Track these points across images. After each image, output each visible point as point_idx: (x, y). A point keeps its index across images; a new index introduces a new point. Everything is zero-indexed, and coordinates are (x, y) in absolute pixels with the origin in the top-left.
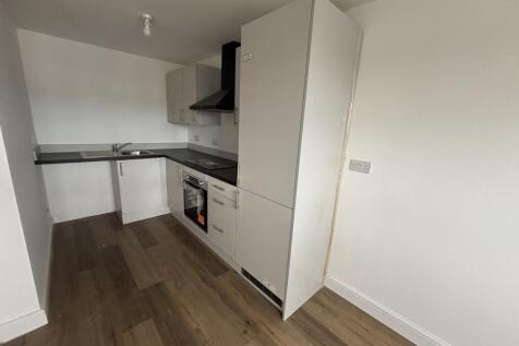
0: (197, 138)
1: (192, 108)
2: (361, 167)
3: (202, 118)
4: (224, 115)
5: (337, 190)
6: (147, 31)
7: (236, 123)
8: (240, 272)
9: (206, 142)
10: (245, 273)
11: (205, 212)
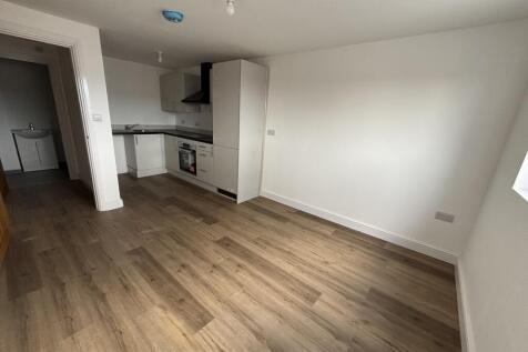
0: (183, 122)
1: (183, 101)
2: (271, 133)
3: (188, 108)
4: (203, 106)
5: (263, 144)
6: (160, 60)
7: (211, 111)
8: (215, 191)
9: (190, 125)
10: (220, 190)
11: (194, 165)
